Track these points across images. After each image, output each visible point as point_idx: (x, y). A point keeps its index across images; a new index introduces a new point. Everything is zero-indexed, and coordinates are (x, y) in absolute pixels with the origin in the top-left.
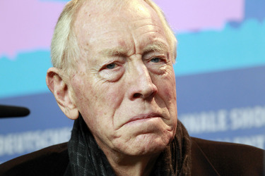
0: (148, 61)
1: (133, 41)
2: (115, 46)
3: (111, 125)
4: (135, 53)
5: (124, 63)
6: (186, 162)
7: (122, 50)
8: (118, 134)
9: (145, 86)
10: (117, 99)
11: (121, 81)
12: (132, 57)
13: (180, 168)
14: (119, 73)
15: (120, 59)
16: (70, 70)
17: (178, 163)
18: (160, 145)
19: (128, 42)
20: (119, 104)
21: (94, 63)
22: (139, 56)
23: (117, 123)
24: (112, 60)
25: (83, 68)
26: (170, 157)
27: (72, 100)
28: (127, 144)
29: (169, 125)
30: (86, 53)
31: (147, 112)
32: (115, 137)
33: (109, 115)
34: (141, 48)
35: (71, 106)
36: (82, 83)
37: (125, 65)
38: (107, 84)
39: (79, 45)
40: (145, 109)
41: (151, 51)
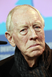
0: (35, 28)
1: (30, 22)
2: (24, 24)
3: (25, 48)
4: (30, 26)
5: (27, 29)
6: (49, 58)
7: (26, 25)
8: (27, 51)
9: (34, 36)
10: (26, 40)
11: (27, 35)
12: (30, 27)
13: (46, 60)
14: (26, 32)
15: (26, 28)
16: (12, 32)
17: (46, 59)
18: (40, 54)
19: (28, 23)
20: (27, 42)
21: (18, 30)
22: (32, 27)
23: (27, 48)
24: (24, 28)
25: (15, 31)
26: (43, 57)
27: (13, 41)
28: (30, 54)
29: (43, 47)
30: (16, 27)
31: (35, 44)
32: (26, 52)
33: (24, 45)
34: (32, 24)
35: (13, 43)
36: (15, 36)
37: (28, 30)
38: (23, 36)
39: (14, 24)
40: (34, 43)
41: (35, 25)
